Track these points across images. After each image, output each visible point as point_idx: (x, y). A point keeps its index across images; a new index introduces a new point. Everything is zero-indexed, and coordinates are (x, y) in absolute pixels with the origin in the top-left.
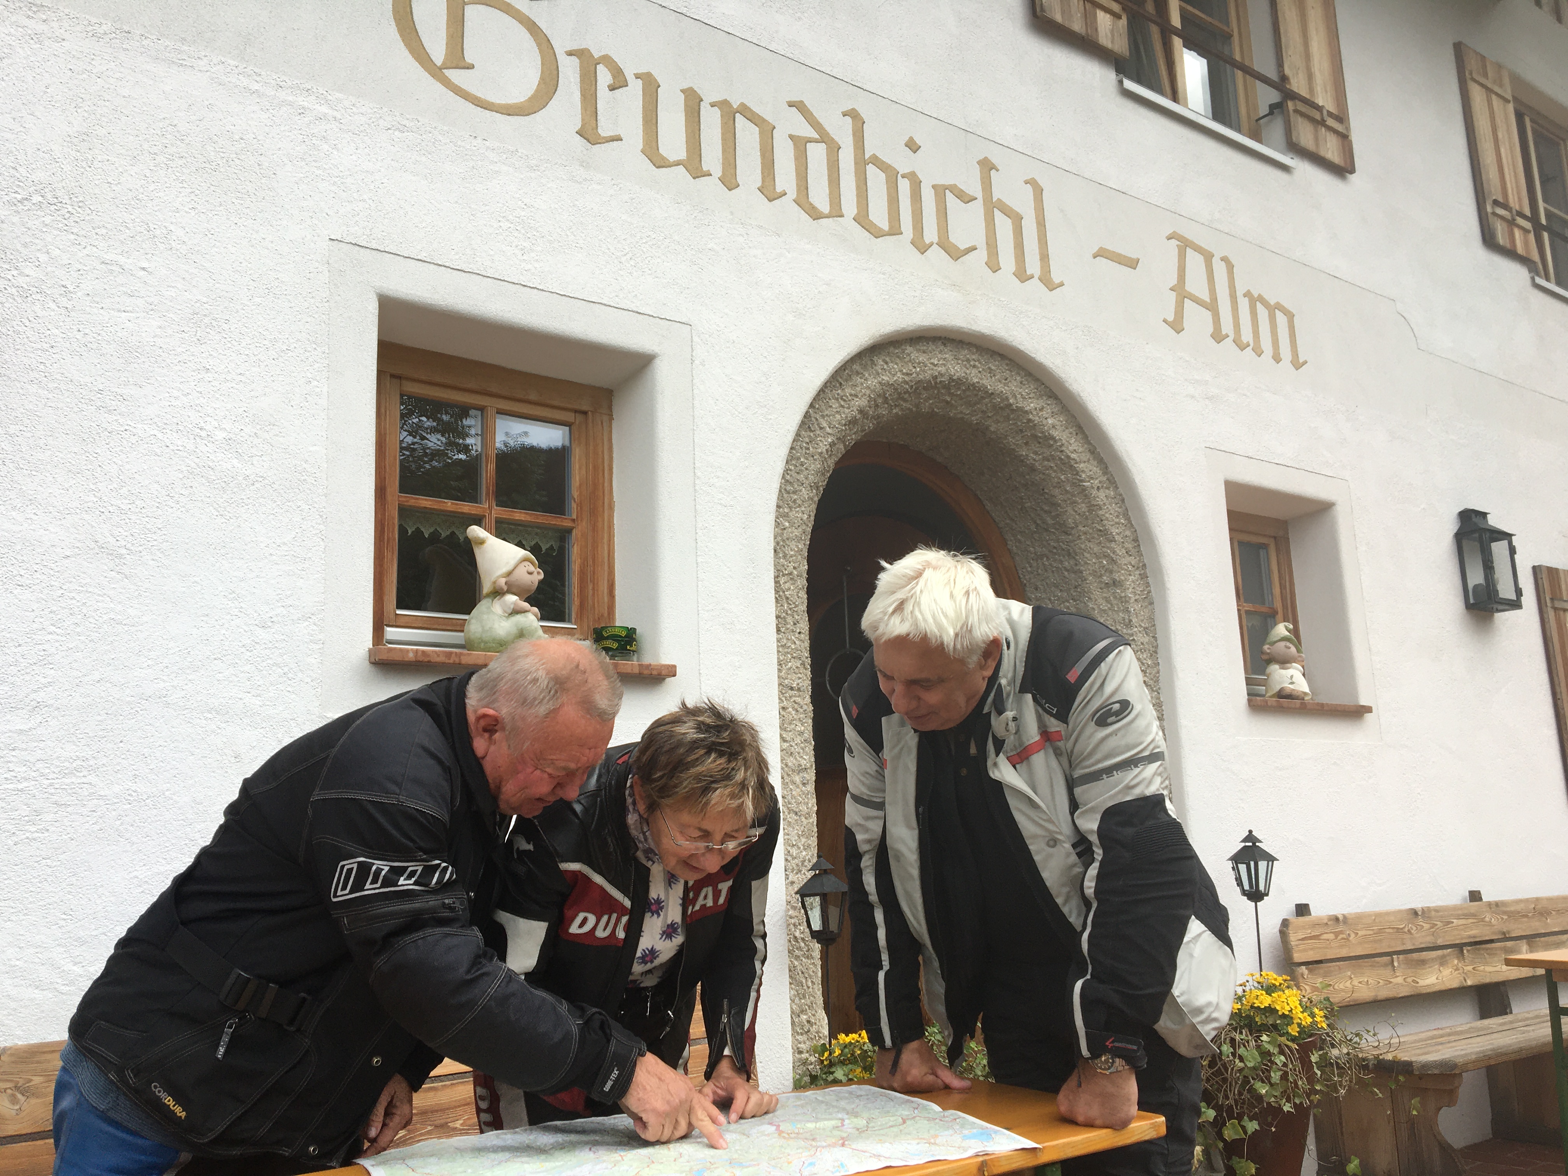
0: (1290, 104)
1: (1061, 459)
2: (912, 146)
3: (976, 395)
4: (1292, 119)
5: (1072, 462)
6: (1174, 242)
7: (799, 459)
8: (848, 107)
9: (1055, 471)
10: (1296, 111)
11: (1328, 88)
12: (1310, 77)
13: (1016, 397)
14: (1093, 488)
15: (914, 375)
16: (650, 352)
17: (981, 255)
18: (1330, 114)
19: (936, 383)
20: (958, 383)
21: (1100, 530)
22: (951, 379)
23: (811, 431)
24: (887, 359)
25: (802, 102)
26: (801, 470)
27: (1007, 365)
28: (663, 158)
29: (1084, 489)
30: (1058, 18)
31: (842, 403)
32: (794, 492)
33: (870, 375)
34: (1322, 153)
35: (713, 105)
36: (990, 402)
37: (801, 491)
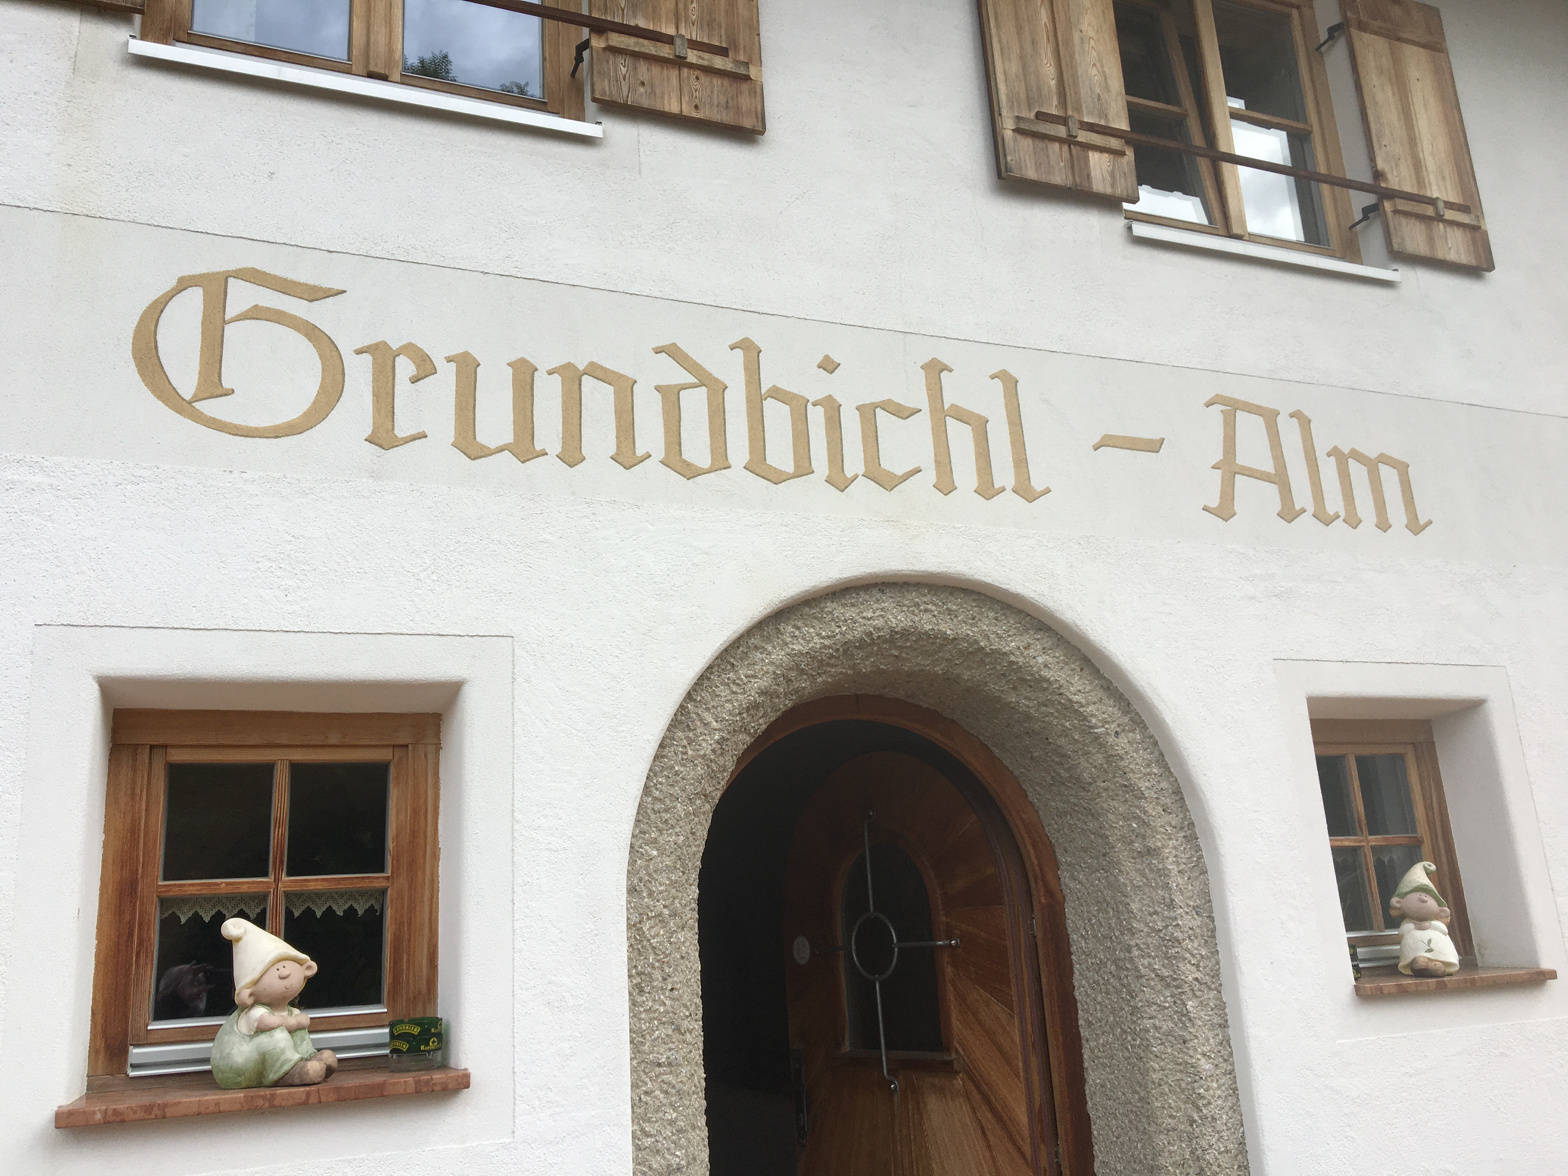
0: (1388, 206)
1: (1060, 703)
2: (829, 366)
3: (933, 643)
4: (1391, 224)
5: (1076, 706)
6: (1217, 408)
7: (672, 767)
8: (737, 338)
9: (1057, 718)
10: (1396, 212)
11: (1446, 173)
12: (1417, 165)
13: (988, 638)
14: (1109, 734)
15: (838, 637)
16: (454, 679)
17: (929, 475)
18: (1449, 205)
19: (872, 639)
20: (905, 633)
21: (1125, 786)
22: (893, 631)
23: (690, 730)
24: (799, 624)
25: (674, 344)
26: (677, 782)
27: (974, 600)
28: (483, 447)
29: (1097, 737)
30: (1031, 173)
31: (735, 688)
32: (666, 811)
33: (774, 647)
34: (1440, 255)
35: (550, 373)
36: (955, 648)
37: (674, 808)
